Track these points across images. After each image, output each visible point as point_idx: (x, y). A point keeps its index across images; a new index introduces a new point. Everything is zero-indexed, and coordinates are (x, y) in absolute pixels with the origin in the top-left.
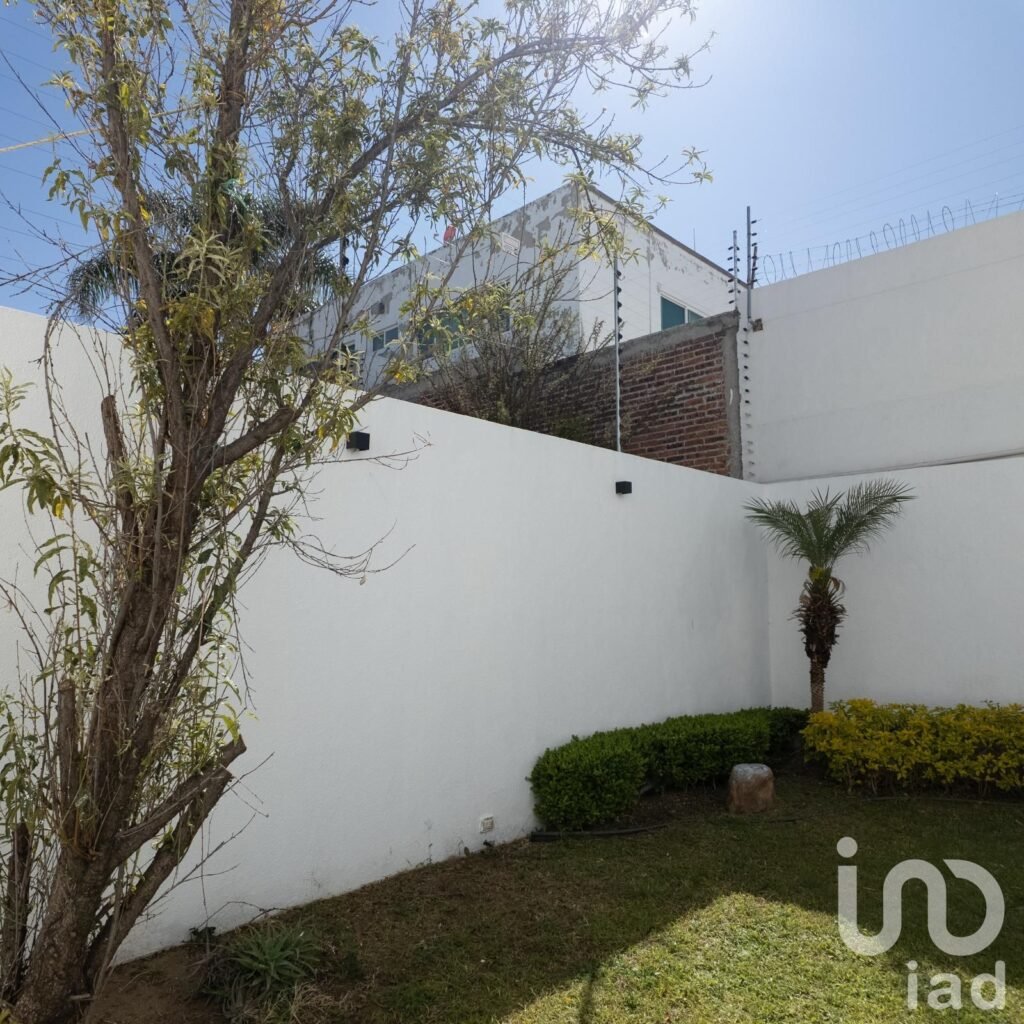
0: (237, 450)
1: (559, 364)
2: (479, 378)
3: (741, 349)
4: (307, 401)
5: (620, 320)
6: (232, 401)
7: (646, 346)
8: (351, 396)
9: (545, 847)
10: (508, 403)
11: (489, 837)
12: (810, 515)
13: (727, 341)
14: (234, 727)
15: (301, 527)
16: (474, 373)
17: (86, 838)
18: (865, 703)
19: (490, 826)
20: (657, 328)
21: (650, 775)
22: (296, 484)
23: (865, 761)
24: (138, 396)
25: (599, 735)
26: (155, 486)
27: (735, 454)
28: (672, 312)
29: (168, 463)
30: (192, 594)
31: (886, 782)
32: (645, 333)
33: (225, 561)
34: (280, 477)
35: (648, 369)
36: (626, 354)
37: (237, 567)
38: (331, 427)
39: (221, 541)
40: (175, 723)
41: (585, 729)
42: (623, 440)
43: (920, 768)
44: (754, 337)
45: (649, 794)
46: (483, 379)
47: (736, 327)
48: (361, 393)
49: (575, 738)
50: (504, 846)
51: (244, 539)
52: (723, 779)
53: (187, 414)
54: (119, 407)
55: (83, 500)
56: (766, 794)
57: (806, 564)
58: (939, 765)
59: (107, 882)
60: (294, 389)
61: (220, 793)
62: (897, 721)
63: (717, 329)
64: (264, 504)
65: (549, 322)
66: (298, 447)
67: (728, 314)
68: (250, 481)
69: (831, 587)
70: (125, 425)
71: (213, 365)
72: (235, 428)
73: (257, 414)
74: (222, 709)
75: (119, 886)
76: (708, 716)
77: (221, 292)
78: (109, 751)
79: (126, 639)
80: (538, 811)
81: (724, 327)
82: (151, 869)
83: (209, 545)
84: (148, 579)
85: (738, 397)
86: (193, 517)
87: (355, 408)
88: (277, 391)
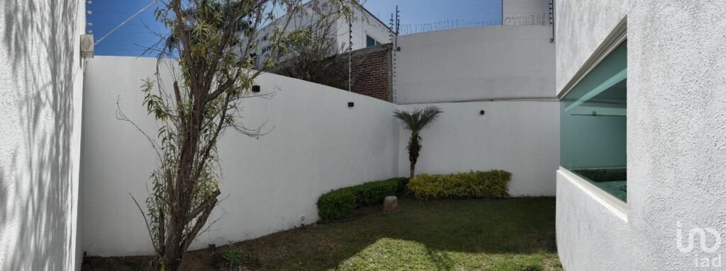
0: (215, 95)
1: (329, 58)
2: (300, 63)
3: (393, 57)
4: (237, 76)
5: (351, 43)
6: (212, 78)
7: (361, 53)
8: (252, 73)
9: (322, 226)
10: (310, 73)
11: (303, 222)
12: (413, 116)
13: (389, 53)
14: (217, 186)
15: (237, 120)
16: (298, 62)
17: (177, 215)
18: (426, 175)
19: (303, 219)
20: (365, 46)
21: (357, 201)
22: (234, 106)
23: (425, 192)
24: (184, 81)
25: (340, 189)
26: (190, 109)
27: (390, 94)
28: (370, 40)
29: (193, 101)
30: (202, 143)
31: (431, 198)
32: (361, 48)
33: (212, 132)
34: (229, 103)
35: (360, 62)
36: (353, 56)
37: (216, 135)
38: (245, 85)
39: (211, 126)
40: (199, 184)
41: (336, 187)
42: (351, 87)
43: (440, 193)
44: (397, 53)
45: (358, 207)
46: (301, 64)
47: (392, 49)
48: (256, 71)
49: (332, 190)
50: (308, 225)
51: (218, 125)
52: (381, 201)
53: (198, 85)
54: (179, 85)
55: (170, 115)
56: (395, 205)
57: (411, 132)
58: (445, 192)
59: (183, 228)
60: (232, 72)
61: (214, 206)
62: (434, 179)
63: (385, 49)
64: (224, 113)
65: (326, 42)
66: (234, 93)
67: (389, 44)
68: (220, 105)
69: (418, 139)
70: (181, 90)
71: (206, 66)
72: (214, 87)
73: (221, 82)
74: (213, 180)
75: (187, 230)
76: (379, 181)
77: (207, 41)
78: (181, 190)
79: (184, 157)
80: (319, 214)
81: (388, 49)
82: (195, 227)
83: (207, 127)
84: (189, 139)
85: (392, 74)
86: (202, 118)
87: (253, 78)
88: (227, 73)
